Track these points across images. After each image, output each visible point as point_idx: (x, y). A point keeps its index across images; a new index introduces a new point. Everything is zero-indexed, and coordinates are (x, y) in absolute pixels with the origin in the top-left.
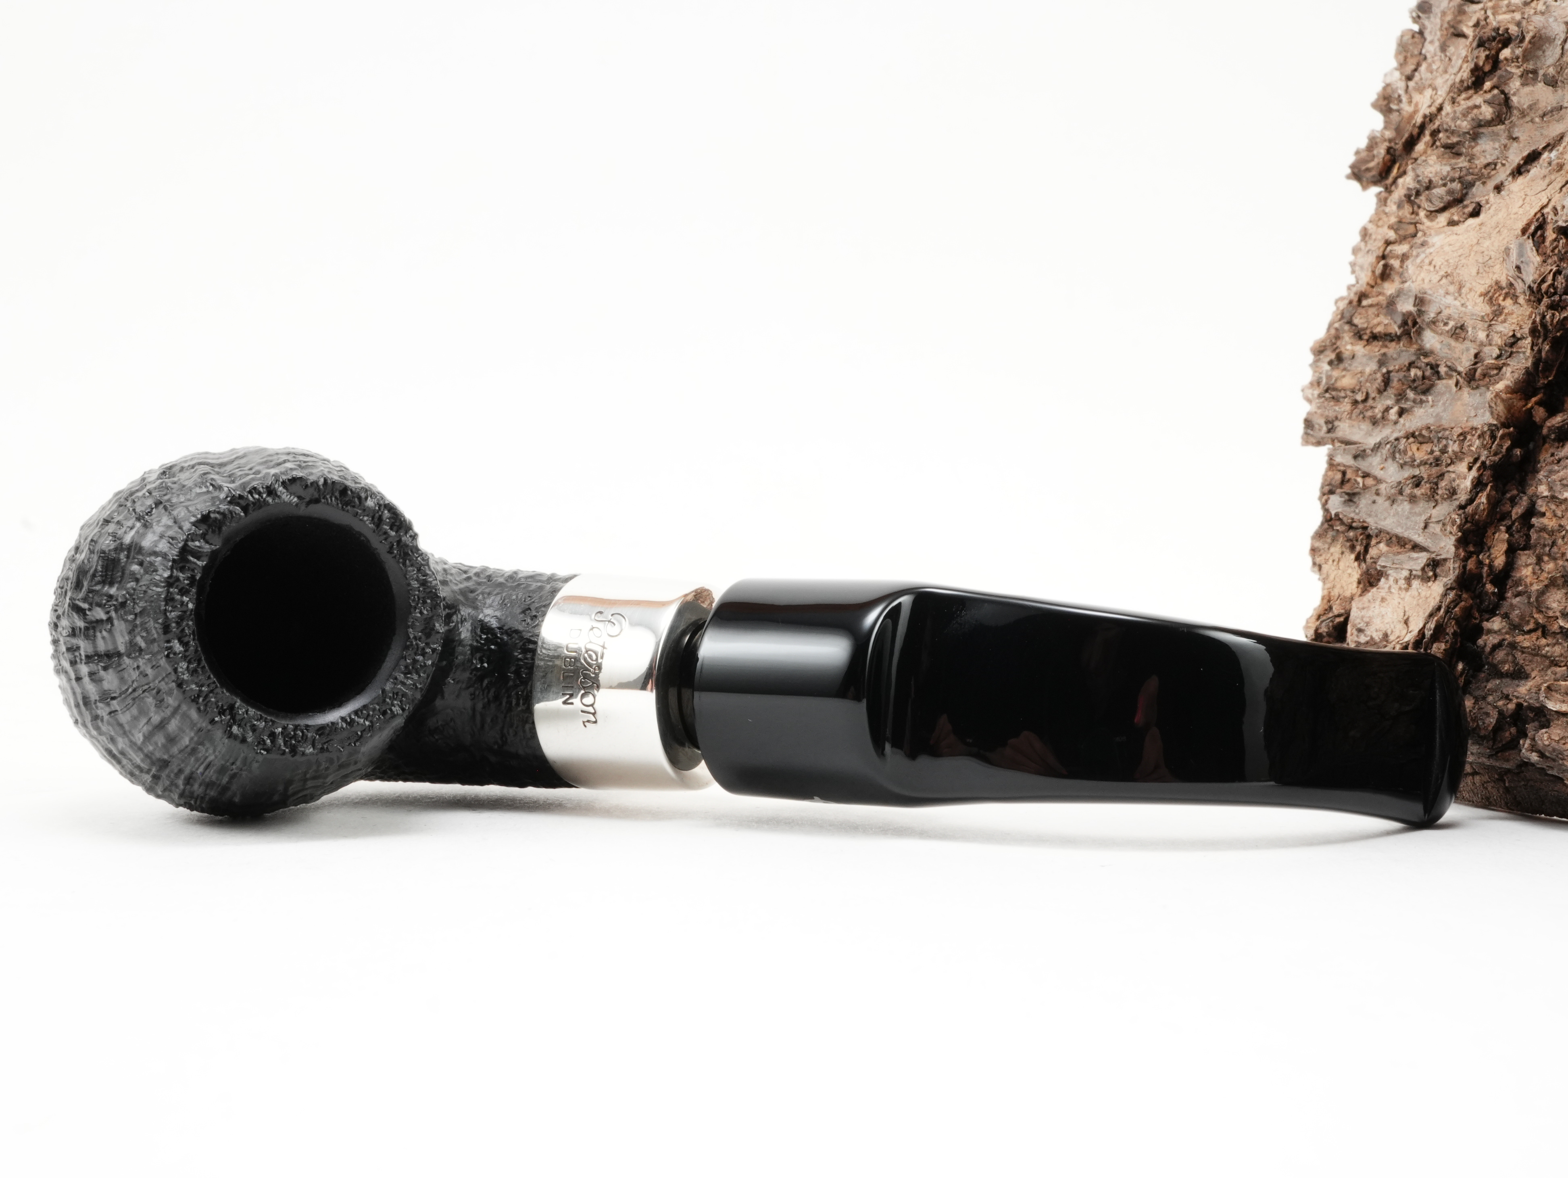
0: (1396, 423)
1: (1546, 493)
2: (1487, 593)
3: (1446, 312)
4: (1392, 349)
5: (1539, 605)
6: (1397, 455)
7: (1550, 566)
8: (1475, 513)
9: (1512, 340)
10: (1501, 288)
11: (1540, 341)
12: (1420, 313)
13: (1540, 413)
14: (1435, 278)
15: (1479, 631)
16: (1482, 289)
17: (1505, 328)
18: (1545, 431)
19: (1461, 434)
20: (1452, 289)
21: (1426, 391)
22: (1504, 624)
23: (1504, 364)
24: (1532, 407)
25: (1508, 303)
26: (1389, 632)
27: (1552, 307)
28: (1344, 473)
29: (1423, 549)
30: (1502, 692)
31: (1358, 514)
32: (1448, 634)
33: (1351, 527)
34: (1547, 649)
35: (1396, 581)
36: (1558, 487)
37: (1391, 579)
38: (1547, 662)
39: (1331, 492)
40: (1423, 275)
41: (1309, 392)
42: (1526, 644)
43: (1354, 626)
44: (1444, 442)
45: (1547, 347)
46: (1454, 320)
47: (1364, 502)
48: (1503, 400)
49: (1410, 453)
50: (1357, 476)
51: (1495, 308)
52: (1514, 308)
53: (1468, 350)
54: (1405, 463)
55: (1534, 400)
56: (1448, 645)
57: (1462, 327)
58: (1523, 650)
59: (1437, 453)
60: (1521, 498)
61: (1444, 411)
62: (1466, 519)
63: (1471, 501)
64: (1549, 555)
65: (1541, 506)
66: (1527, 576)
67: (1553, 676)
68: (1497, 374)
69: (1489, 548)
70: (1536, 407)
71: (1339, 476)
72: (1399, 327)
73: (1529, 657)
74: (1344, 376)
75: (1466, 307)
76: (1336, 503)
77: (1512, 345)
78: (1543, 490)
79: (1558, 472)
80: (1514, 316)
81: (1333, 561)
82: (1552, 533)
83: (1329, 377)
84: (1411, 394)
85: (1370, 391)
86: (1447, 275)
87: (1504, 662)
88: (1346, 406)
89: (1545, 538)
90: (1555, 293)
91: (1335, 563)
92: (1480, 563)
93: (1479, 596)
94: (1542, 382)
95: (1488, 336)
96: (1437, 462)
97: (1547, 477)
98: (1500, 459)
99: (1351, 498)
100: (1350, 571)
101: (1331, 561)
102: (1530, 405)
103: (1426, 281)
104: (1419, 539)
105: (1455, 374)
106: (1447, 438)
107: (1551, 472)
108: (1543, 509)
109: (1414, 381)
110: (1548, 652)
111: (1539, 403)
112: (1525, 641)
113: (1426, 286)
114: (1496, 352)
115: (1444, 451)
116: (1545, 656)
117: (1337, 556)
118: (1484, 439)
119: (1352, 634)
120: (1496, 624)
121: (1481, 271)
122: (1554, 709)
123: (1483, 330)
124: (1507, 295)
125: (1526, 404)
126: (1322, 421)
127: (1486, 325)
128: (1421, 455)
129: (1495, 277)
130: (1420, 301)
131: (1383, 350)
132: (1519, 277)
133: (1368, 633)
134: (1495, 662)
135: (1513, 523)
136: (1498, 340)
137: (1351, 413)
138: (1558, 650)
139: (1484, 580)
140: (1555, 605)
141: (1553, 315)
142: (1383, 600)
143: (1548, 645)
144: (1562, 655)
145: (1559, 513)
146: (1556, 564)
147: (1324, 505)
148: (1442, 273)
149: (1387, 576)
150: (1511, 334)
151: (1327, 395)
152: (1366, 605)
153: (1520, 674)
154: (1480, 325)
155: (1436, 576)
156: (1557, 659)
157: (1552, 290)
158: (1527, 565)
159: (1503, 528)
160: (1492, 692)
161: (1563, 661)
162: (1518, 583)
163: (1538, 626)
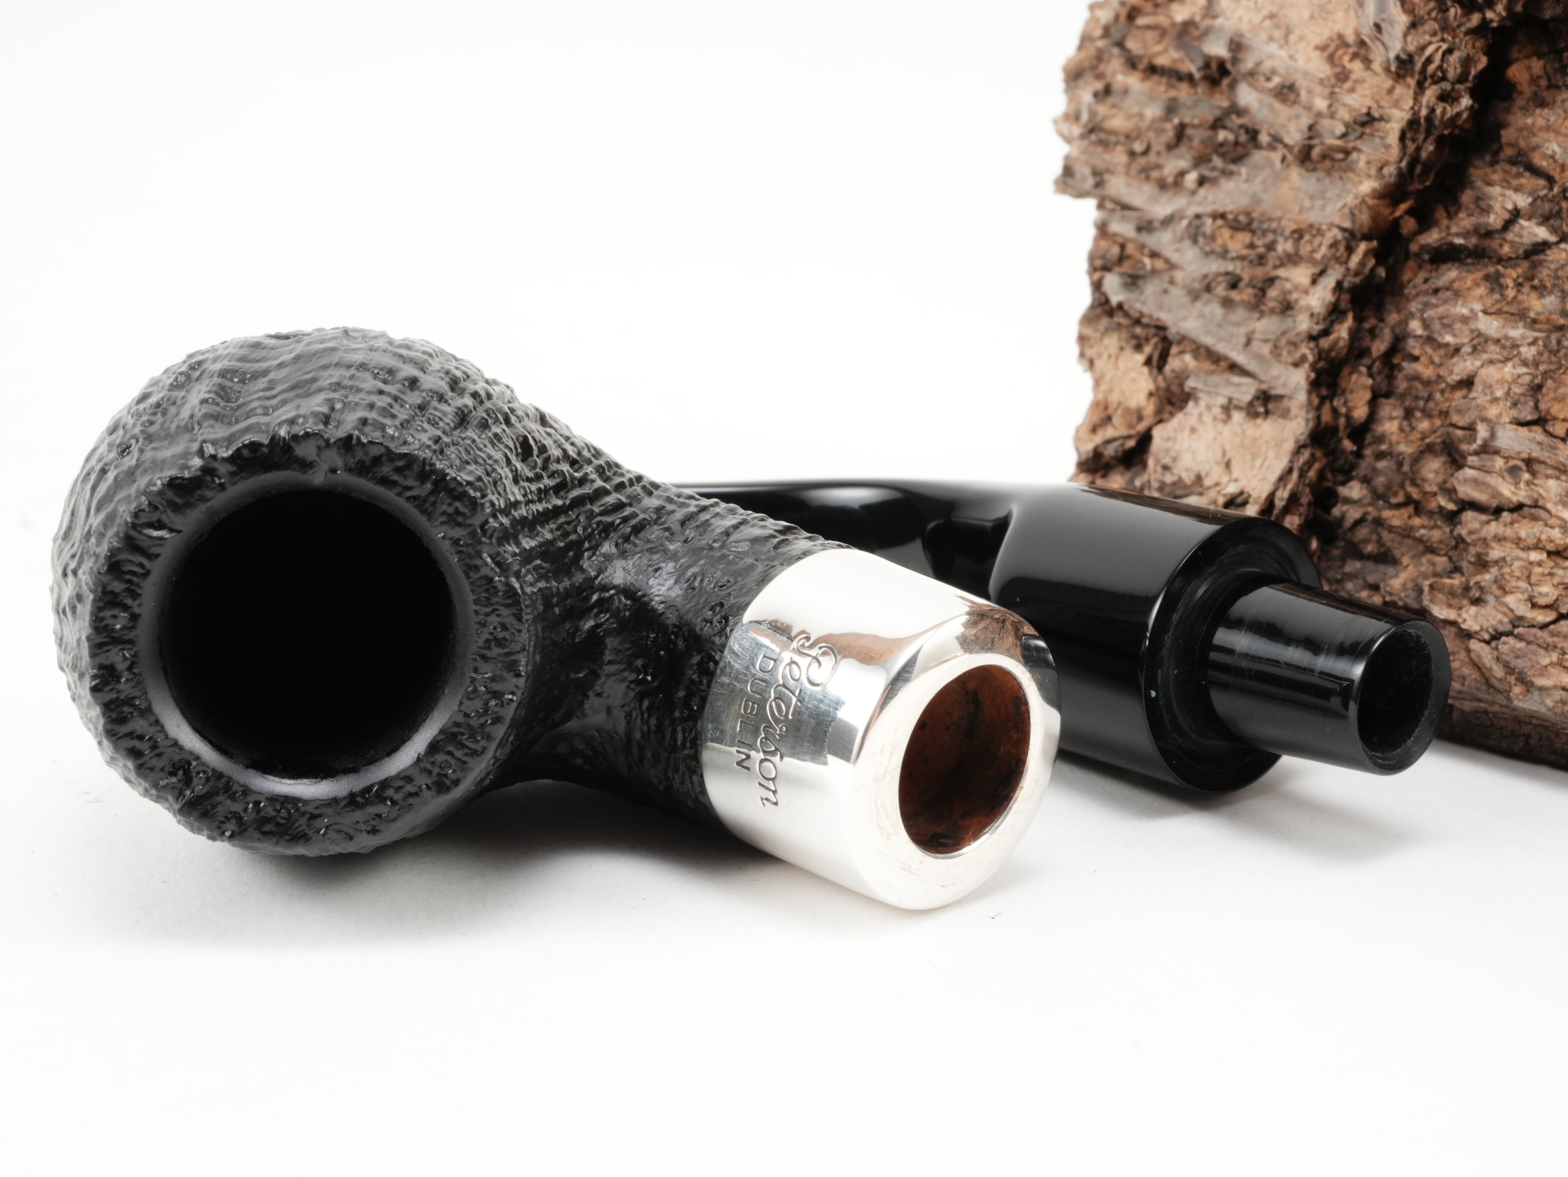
0: (1194, 193)
1: (1420, 332)
2: (1343, 451)
3: (1268, 64)
4: (1183, 92)
5: (1412, 475)
6: (1201, 240)
7: (1424, 425)
8: (1331, 348)
9: (1365, 119)
10: (1346, 45)
11: (1421, 137)
12: (1235, 60)
14: (1257, 18)
15: (1334, 498)
16: (1317, 40)
17: (1355, 100)
18: (1414, 247)
19: (1294, 231)
20: (1277, 34)
21: (1238, 160)
22: (1365, 491)
23: (1355, 149)
24: (1400, 217)
25: (1357, 67)
26: (1203, 474)
27: (1443, 97)
28: (1123, 247)
29: (1244, 372)
30: (1365, 580)
31: (1144, 303)
32: (1301, 505)
33: (1137, 322)
34: (1422, 531)
35: (1209, 408)
36: (1437, 326)
37: (1202, 404)
38: (1421, 548)
39: (1106, 268)
40: (1240, 12)
41: (1065, 127)
42: (1396, 522)
43: (1157, 461)
44: (1270, 237)
45: (1431, 148)
46: (1280, 75)
47: (1151, 288)
48: (1370, 208)
49: (1219, 241)
50: (1142, 254)
51: (1338, 70)
52: (1366, 75)
53: (1297, 117)
54: (1212, 252)
55: (1403, 207)
56: (1303, 518)
57: (1292, 88)
58: (1391, 529)
59: (1262, 250)
60: (1381, 329)
61: (1265, 190)
62: (1320, 354)
63: (1326, 333)
64: (1423, 411)
65: (1414, 347)
66: (1392, 433)
67: (1431, 568)
68: (1344, 160)
69: (1344, 392)
70: (1407, 217)
71: (1115, 250)
72: (1199, 69)
73: (1398, 539)
74: (1114, 116)
75: (1296, 60)
76: (1112, 283)
77: (1363, 124)
78: (1415, 326)
79: (1437, 306)
80: (1366, 85)
81: (1110, 357)
82: (1427, 383)
83: (1093, 114)
84: (1217, 161)
85: (1154, 143)
86: (1272, 16)
87: (1366, 541)
88: (1119, 157)
89: (1418, 390)
90: (1444, 79)
91: (1112, 360)
92: (1335, 411)
93: (1333, 453)
94: (1416, 186)
95: (1330, 106)
96: (1261, 260)
97: (1422, 311)
98: (1362, 281)
99: (1133, 281)
100: (1133, 375)
101: (1105, 357)
102: (1398, 214)
103: (1245, 20)
104: (1240, 358)
105: (1280, 146)
106: (1274, 232)
107: (1427, 305)
108: (1416, 352)
109: (1221, 145)
110: (1423, 535)
111: (1410, 212)
112: (1396, 518)
113: (1244, 27)
114: (1340, 129)
115: (1271, 247)
116: (1420, 540)
117: (1114, 350)
118: (1337, 250)
119: (1155, 472)
120: (1354, 490)
121: (1316, 15)
122: (1441, 617)
123: (1324, 98)
124: (1355, 56)
125: (1393, 212)
126: (1087, 171)
127: (1327, 91)
128: (1237, 243)
129: (1337, 28)
130: (1237, 46)
131: (1172, 93)
132: (1378, 39)
133: (1176, 471)
134: (1356, 540)
135: (1374, 362)
136: (1344, 114)
137: (1128, 167)
138: (1436, 535)
139: (1341, 434)
140: (1431, 476)
141: (1444, 109)
142: (1193, 430)
143: (1424, 527)
144: (1441, 542)
145: (1437, 360)
146: (1432, 424)
147: (1097, 286)
148: (1265, 12)
149: (1197, 400)
150: (1364, 110)
151: (1093, 137)
152: (1172, 435)
153: (1386, 558)
154: (1318, 89)
155: (1267, 413)
156: (1435, 545)
157: (1440, 74)
158: (1391, 419)
159: (1363, 369)
160: (1351, 576)
161: (1441, 549)
162: (1381, 439)
163: (1409, 501)
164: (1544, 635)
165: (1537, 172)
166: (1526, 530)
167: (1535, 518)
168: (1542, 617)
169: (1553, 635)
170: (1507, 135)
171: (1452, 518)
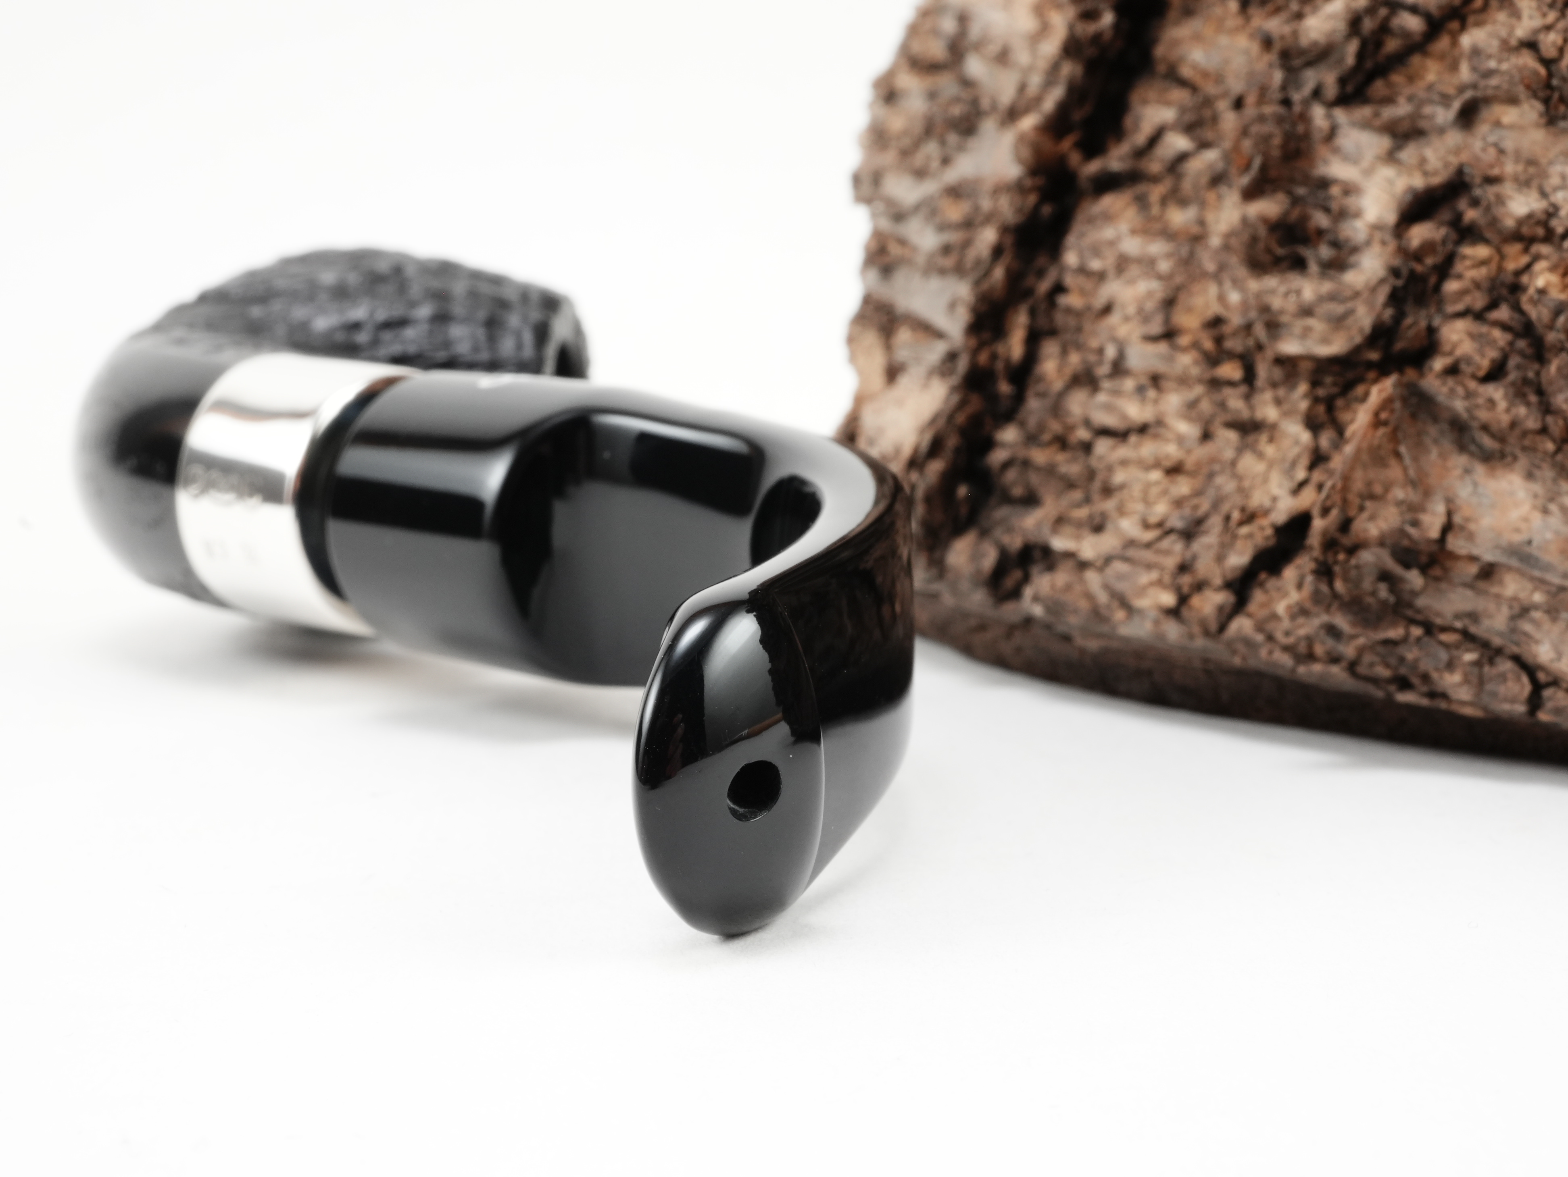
0: (937, 175)
1: (1076, 265)
2: (1001, 395)
3: (991, 31)
4: (941, 81)
5: (1057, 409)
6: (935, 218)
7: (1074, 358)
8: (991, 290)
12: (963, 35)
13: (1075, 158)
15: (989, 444)
17: (1047, 48)
18: (1082, 180)
19: (994, 190)
21: (969, 133)
22: (1019, 434)
24: (1066, 150)
26: (903, 444)
28: (883, 241)
29: (942, 335)
31: (890, 294)
32: (947, 449)
34: (1065, 467)
35: (914, 377)
36: (1089, 254)
37: (910, 376)
38: (1063, 484)
39: (870, 265)
42: (1042, 462)
43: (866, 435)
44: (974, 198)
45: (1082, 71)
46: (1000, 41)
47: (900, 277)
48: (1030, 142)
49: (945, 215)
50: (896, 244)
51: (1043, 22)
53: (1011, 78)
54: (941, 226)
55: (1069, 139)
56: (945, 463)
57: (1006, 50)
58: (1038, 469)
59: (969, 213)
60: (1049, 271)
62: (980, 298)
63: (988, 274)
64: (1075, 344)
65: (1069, 280)
66: (1049, 372)
69: (1007, 336)
70: (1071, 149)
71: (880, 244)
72: (947, 53)
73: (1043, 478)
74: (896, 119)
75: (1014, 24)
76: (872, 278)
78: (1071, 258)
79: (1092, 234)
81: (866, 350)
82: (1078, 315)
83: (882, 121)
84: (953, 138)
87: (1014, 484)
88: (892, 156)
89: (1070, 322)
91: (867, 353)
92: (994, 355)
93: (992, 398)
94: (1078, 117)
95: (1032, 59)
96: (970, 224)
97: (1078, 240)
98: (1026, 219)
99: (887, 272)
102: (1062, 148)
104: (944, 325)
105: (996, 111)
106: (981, 192)
108: (1070, 285)
109: (956, 121)
110: (1064, 472)
111: (1075, 144)
112: (1039, 456)
115: (977, 210)
116: (1061, 477)
117: (869, 343)
118: (1013, 196)
120: (1009, 435)
122: (1061, 550)
123: (1028, 52)
125: (1057, 146)
126: (869, 176)
127: (1031, 45)
128: (956, 214)
130: (963, 19)
131: (937, 81)
133: (879, 443)
134: (1005, 484)
135: (1036, 303)
137: (897, 164)
138: (1074, 468)
139: (999, 377)
140: (1075, 409)
142: (901, 400)
143: (1065, 463)
144: (1078, 475)
145: (1086, 288)
146: (1080, 357)
147: (865, 282)
149: (907, 370)
151: (878, 143)
152: (883, 408)
153: (1031, 500)
154: (1025, 45)
155: (955, 371)
156: (1073, 480)
158: (1051, 357)
159: (1025, 309)
160: (998, 523)
161: (1079, 483)
162: (1039, 379)
163: (1056, 437)
164: (1147, 555)
165: (1183, 83)
166: (1147, 449)
167: (1156, 436)
168: (1149, 536)
169: (1159, 552)
170: (1160, 51)
171: (1087, 448)
